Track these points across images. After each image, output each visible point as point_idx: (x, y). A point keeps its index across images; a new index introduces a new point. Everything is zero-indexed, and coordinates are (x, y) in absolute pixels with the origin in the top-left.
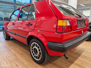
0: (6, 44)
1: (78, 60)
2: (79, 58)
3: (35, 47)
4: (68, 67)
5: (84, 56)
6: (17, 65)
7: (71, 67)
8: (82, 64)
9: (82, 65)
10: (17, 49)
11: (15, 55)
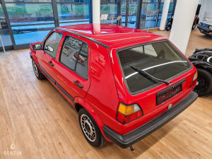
0: (39, 92)
1: (157, 144)
2: (161, 141)
3: (87, 122)
4: (136, 155)
5: (171, 136)
6: (60, 144)
7: (141, 157)
8: (161, 153)
9: (159, 154)
10: (59, 106)
11: (56, 121)
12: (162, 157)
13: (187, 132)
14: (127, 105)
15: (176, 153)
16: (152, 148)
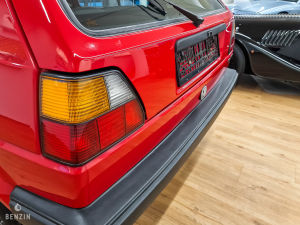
12: (199, 219)
13: (227, 151)
14: (73, 74)
15: (224, 200)
16: (173, 204)
